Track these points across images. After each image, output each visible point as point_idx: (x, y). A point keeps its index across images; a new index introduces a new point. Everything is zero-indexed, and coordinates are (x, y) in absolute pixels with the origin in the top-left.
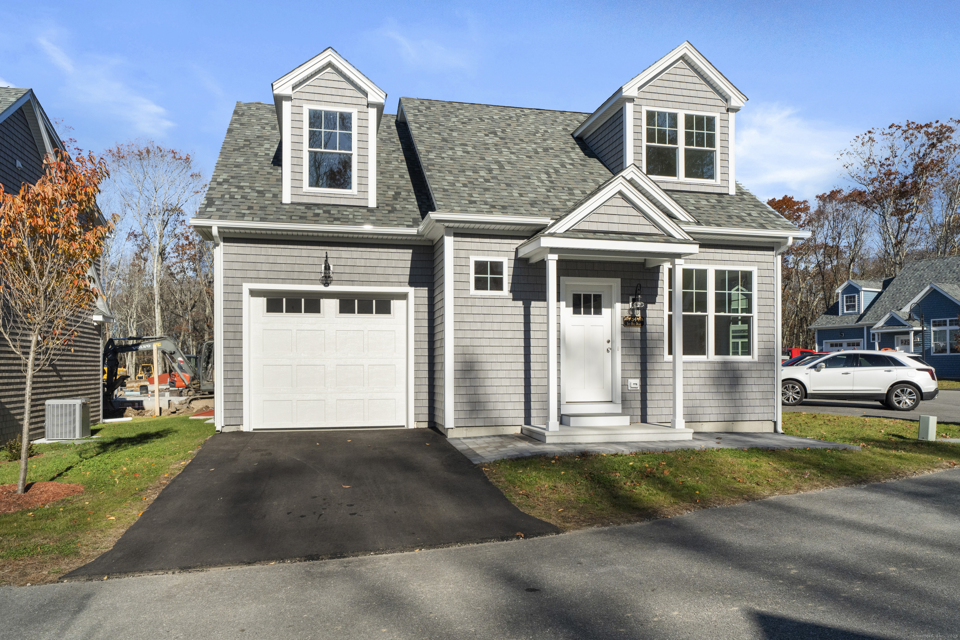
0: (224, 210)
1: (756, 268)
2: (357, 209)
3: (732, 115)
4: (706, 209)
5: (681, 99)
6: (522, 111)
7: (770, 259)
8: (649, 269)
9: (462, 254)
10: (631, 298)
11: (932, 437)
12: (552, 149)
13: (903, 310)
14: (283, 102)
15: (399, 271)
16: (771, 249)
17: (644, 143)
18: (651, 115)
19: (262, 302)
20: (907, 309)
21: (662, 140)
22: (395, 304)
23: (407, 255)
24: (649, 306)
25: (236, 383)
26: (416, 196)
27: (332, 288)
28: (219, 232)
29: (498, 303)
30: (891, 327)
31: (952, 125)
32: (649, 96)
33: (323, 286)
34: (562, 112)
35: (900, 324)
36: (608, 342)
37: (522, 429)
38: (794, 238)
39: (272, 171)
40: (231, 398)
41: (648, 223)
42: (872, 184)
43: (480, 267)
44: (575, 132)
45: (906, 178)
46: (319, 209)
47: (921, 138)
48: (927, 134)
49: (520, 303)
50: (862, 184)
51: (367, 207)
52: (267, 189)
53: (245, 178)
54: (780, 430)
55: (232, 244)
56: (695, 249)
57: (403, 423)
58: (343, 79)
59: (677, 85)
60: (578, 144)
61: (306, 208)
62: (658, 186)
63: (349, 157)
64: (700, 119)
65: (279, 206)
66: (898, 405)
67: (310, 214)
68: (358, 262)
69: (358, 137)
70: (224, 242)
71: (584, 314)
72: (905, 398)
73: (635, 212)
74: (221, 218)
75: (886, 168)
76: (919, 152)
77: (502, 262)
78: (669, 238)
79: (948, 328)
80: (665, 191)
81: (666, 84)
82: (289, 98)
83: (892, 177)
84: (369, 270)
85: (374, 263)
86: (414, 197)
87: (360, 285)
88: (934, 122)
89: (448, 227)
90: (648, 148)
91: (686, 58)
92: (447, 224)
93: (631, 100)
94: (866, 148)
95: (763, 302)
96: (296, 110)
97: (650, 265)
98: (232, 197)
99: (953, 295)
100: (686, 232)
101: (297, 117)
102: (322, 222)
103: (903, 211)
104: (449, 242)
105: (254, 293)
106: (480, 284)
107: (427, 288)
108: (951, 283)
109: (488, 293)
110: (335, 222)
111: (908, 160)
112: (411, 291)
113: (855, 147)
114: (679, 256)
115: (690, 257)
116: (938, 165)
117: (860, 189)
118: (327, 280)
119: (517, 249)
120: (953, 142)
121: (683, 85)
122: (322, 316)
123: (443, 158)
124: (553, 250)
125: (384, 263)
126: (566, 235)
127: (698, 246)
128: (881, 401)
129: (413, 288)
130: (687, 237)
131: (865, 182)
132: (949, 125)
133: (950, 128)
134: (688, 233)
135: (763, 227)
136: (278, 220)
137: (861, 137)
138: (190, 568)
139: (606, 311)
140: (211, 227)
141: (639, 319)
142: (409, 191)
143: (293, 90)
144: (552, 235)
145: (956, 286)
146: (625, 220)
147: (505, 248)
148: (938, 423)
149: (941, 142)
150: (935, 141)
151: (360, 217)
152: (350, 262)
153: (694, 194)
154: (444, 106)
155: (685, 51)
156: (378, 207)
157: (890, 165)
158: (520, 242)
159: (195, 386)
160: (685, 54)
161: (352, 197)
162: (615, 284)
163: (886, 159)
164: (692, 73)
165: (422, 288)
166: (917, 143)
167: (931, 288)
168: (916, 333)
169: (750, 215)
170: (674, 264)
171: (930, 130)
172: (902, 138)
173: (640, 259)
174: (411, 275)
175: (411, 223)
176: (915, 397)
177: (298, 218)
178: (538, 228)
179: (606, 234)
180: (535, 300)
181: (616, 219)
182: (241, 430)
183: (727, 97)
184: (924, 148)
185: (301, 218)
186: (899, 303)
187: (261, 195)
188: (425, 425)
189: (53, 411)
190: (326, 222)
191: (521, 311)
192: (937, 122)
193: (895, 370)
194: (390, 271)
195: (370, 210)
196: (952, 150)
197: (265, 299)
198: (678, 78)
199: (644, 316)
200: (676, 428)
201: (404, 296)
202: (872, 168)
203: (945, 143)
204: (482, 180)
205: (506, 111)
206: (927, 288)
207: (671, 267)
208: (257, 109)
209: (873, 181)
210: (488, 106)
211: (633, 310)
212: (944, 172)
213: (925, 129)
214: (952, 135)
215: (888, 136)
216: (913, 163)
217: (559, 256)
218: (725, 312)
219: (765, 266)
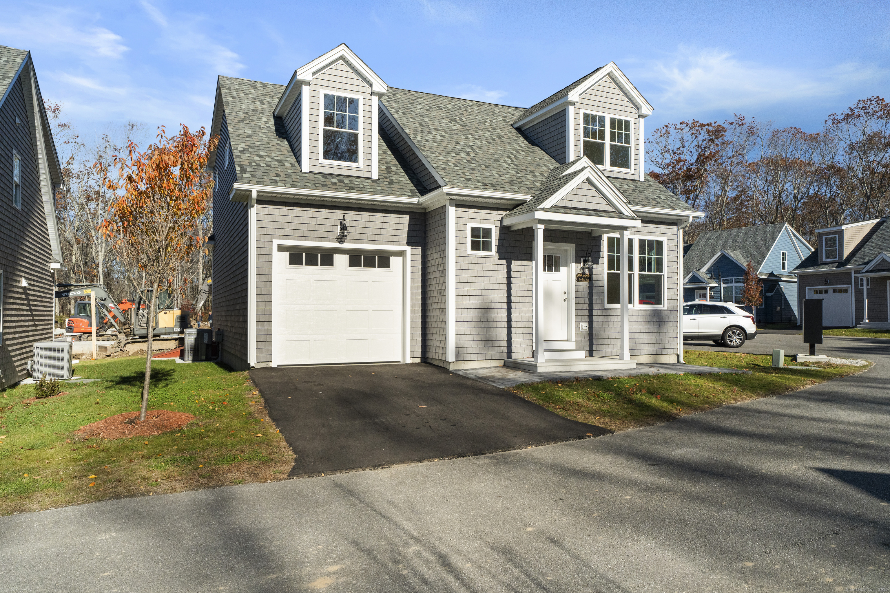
0: (257, 176)
1: (666, 238)
2: (363, 180)
3: (642, 120)
4: (629, 192)
5: (607, 105)
6: (466, 103)
7: (675, 231)
8: (594, 237)
9: (462, 221)
10: (582, 259)
11: (781, 365)
12: (503, 137)
13: (701, 271)
14: (303, 86)
15: (399, 233)
16: (675, 224)
17: (582, 138)
18: (586, 116)
19: (286, 255)
20: (704, 269)
21: (594, 136)
22: (393, 260)
23: (405, 219)
24: (595, 266)
25: (266, 325)
26: (404, 170)
27: (346, 245)
28: (258, 195)
29: (489, 261)
30: (693, 284)
31: (726, 126)
32: (585, 101)
33: (338, 244)
34: (496, 105)
35: (700, 282)
36: (565, 293)
37: (504, 362)
38: (693, 217)
39: (279, 142)
40: (262, 338)
41: (606, 203)
42: (667, 168)
43: (475, 232)
44: (515, 123)
45: (692, 165)
46: (333, 178)
47: (703, 134)
48: (708, 131)
49: (504, 262)
50: (659, 167)
51: (371, 178)
52: (283, 159)
53: (260, 148)
54: (682, 360)
55: (264, 206)
56: (638, 223)
57: (400, 359)
58: (351, 71)
59: (604, 94)
60: (520, 134)
61: (323, 177)
62: (603, 174)
63: (356, 136)
64: (620, 122)
65: (301, 174)
66: (730, 343)
67: (328, 182)
68: (367, 224)
69: (364, 120)
70: (257, 204)
71: (548, 271)
72: (735, 338)
73: (596, 194)
74: (259, 183)
75: (677, 156)
76: (702, 145)
77: (491, 229)
78: (620, 215)
79: (734, 285)
80: (608, 177)
81: (597, 93)
82: (308, 83)
83: (682, 163)
84: (375, 231)
85: (379, 225)
86: (403, 171)
87: (368, 244)
88: (713, 122)
89: (451, 199)
90: (585, 142)
91: (611, 74)
92: (452, 197)
93: (573, 104)
94: (663, 140)
95: (671, 264)
96: (314, 94)
97: (595, 234)
98: (258, 165)
99: (737, 259)
100: (632, 211)
101: (315, 100)
102: (341, 190)
103: (690, 191)
104: (452, 211)
105: (281, 248)
106: (475, 246)
107: (420, 248)
108: (734, 250)
109: (481, 253)
110: (352, 191)
111: (694, 151)
112: (408, 249)
113: (655, 137)
114: (625, 228)
115: (633, 229)
116: (714, 156)
117: (658, 172)
118: (342, 239)
119: (502, 218)
120: (725, 139)
121: (608, 95)
122: (335, 269)
123: (428, 141)
124: (541, 221)
125: (387, 226)
126: (552, 210)
127: (640, 222)
128: (714, 341)
129: (410, 247)
130: (633, 214)
131: (661, 166)
132: (723, 125)
133: (724, 128)
134: (634, 212)
135: (671, 207)
136: (305, 187)
137: (660, 130)
138: (380, 465)
139: (563, 269)
140: (251, 191)
141: (588, 276)
142: (395, 165)
143: (313, 76)
144: (542, 209)
145: (738, 253)
146: (591, 199)
147: (493, 217)
148: (785, 356)
149: (718, 138)
150: (713, 137)
151: (369, 187)
152: (361, 224)
153: (617, 180)
154: (405, 94)
155: (611, 69)
156: (379, 179)
157: (680, 154)
158: (504, 213)
159: (125, 331)
160: (611, 72)
161: (358, 169)
162: (570, 248)
163: (677, 149)
164: (615, 86)
165: (416, 248)
166: (700, 138)
167: (722, 253)
168: (712, 288)
169: (659, 197)
170: (622, 235)
171: (710, 128)
172: (690, 133)
173: (588, 229)
174: (408, 237)
175: (410, 194)
176: (742, 337)
177: (320, 186)
178: (520, 202)
179: (578, 210)
180: (515, 260)
181: (584, 199)
182: (270, 366)
183: (638, 106)
184: (705, 142)
185: (323, 185)
186: (698, 265)
187: (281, 164)
188: (418, 360)
189: (42, 353)
190: (345, 190)
191: (505, 268)
192: (715, 123)
193: (728, 317)
194: (391, 232)
195: (374, 181)
196: (725, 145)
197: (288, 253)
198: (605, 89)
199: (591, 273)
200: (625, 359)
201: (401, 254)
202: (667, 156)
203: (720, 140)
204: (465, 161)
205: (453, 101)
206: (719, 254)
207: (619, 236)
208: (239, 84)
209: (668, 165)
210: (438, 96)
211: (583, 269)
212: (719, 162)
213: (707, 127)
214: (725, 133)
215: (680, 131)
216: (697, 153)
217: (545, 226)
218: (645, 271)
219: (671, 237)
